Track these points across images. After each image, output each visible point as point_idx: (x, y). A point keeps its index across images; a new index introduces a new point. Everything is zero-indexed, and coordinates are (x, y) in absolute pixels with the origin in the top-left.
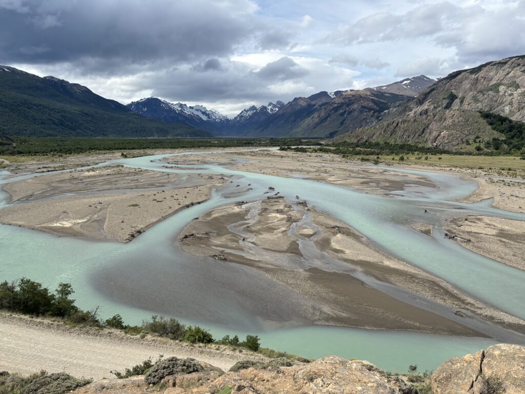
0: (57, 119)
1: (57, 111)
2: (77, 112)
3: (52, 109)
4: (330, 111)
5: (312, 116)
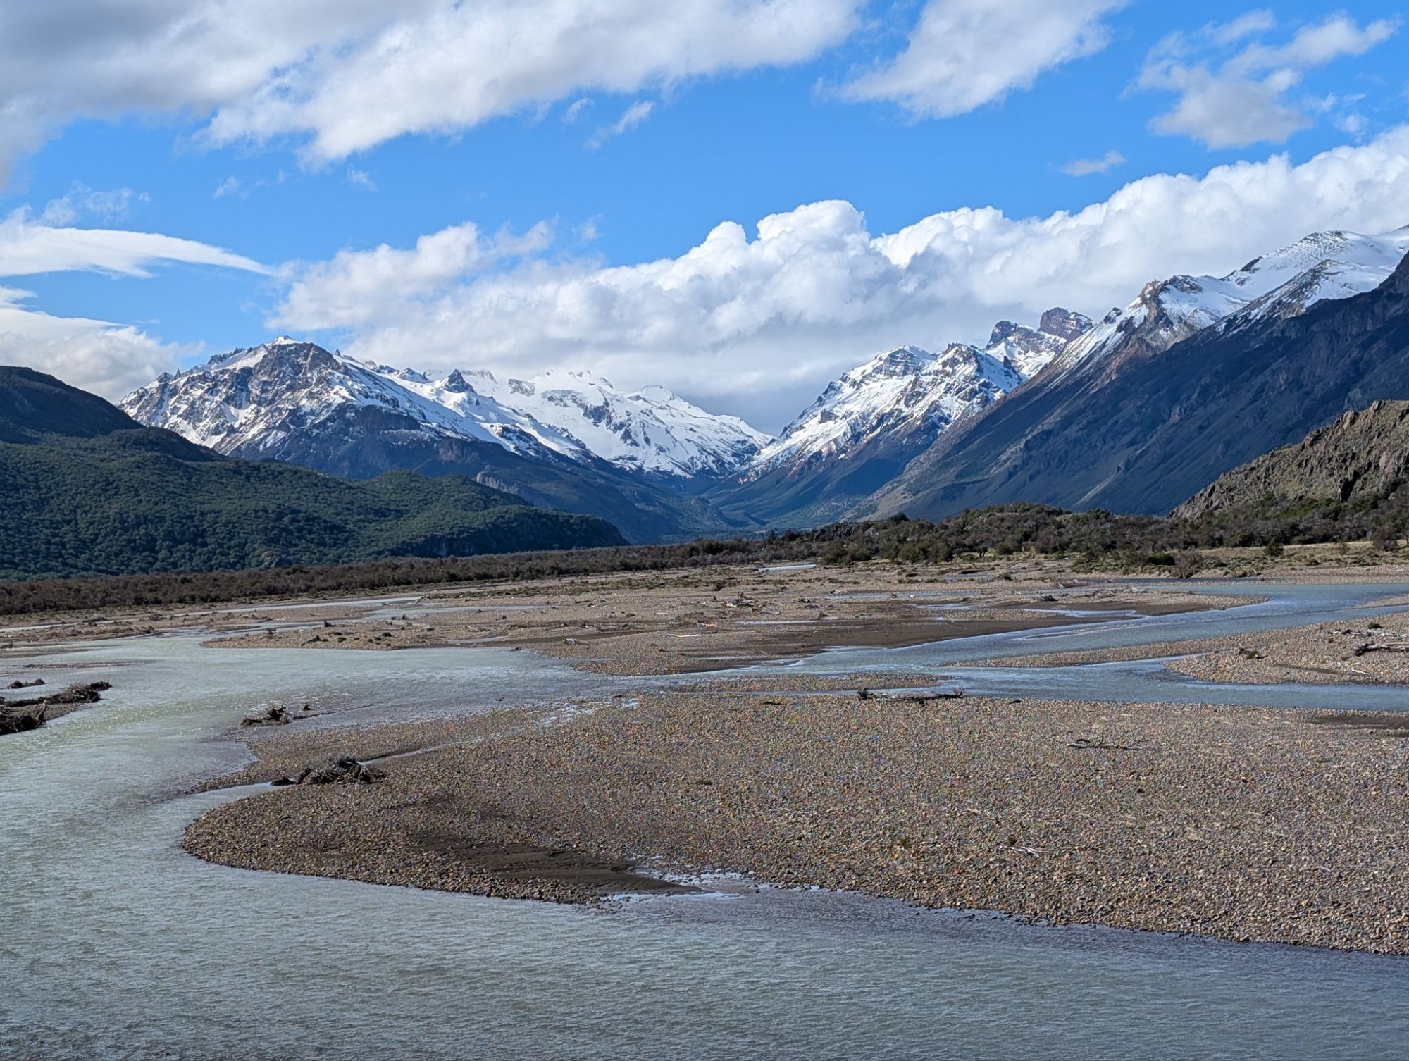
4: (1365, 347)
5: (1258, 381)
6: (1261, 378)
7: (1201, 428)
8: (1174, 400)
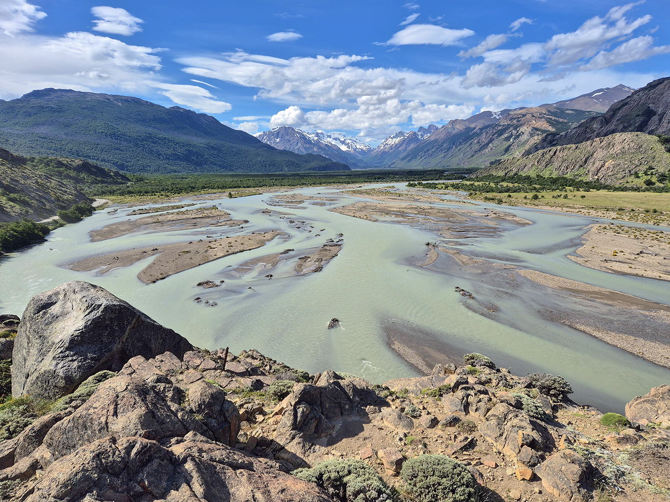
0: (182, 154)
1: (181, 144)
2: (202, 145)
3: (177, 143)
4: (493, 135)
5: (471, 142)
6: (472, 141)
7: (459, 150)
8: (454, 144)
